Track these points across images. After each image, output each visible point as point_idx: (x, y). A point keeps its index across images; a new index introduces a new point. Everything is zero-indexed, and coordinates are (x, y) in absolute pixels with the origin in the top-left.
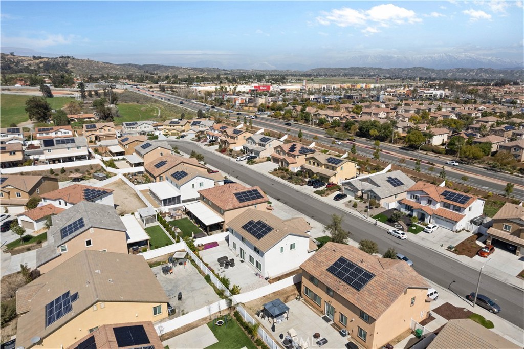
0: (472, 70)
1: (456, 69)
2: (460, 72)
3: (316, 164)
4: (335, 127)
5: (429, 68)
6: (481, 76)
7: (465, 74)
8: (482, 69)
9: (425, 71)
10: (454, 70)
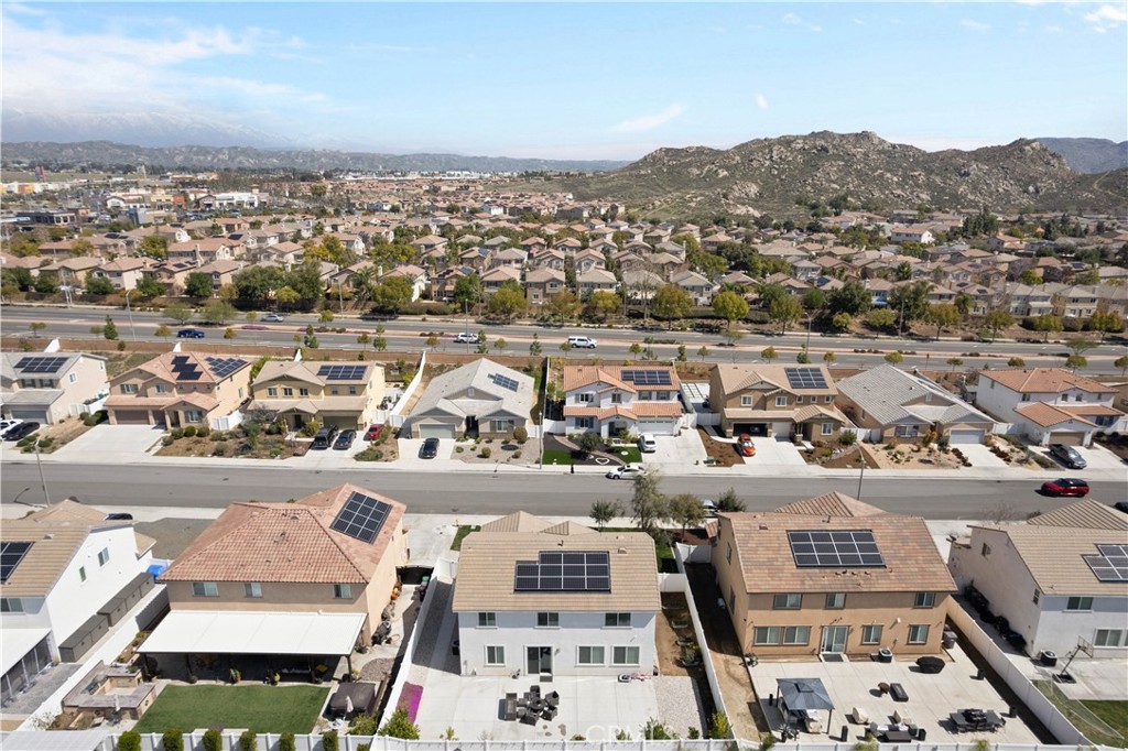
0: (219, 151)
1: (187, 147)
2: (197, 154)
3: (296, 392)
4: (153, 296)
5: (126, 143)
6: (240, 162)
7: (209, 158)
8: (236, 148)
9: (119, 152)
10: (184, 149)
